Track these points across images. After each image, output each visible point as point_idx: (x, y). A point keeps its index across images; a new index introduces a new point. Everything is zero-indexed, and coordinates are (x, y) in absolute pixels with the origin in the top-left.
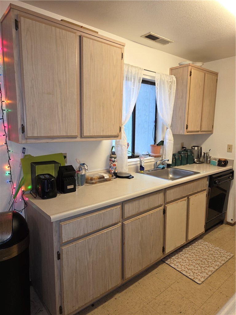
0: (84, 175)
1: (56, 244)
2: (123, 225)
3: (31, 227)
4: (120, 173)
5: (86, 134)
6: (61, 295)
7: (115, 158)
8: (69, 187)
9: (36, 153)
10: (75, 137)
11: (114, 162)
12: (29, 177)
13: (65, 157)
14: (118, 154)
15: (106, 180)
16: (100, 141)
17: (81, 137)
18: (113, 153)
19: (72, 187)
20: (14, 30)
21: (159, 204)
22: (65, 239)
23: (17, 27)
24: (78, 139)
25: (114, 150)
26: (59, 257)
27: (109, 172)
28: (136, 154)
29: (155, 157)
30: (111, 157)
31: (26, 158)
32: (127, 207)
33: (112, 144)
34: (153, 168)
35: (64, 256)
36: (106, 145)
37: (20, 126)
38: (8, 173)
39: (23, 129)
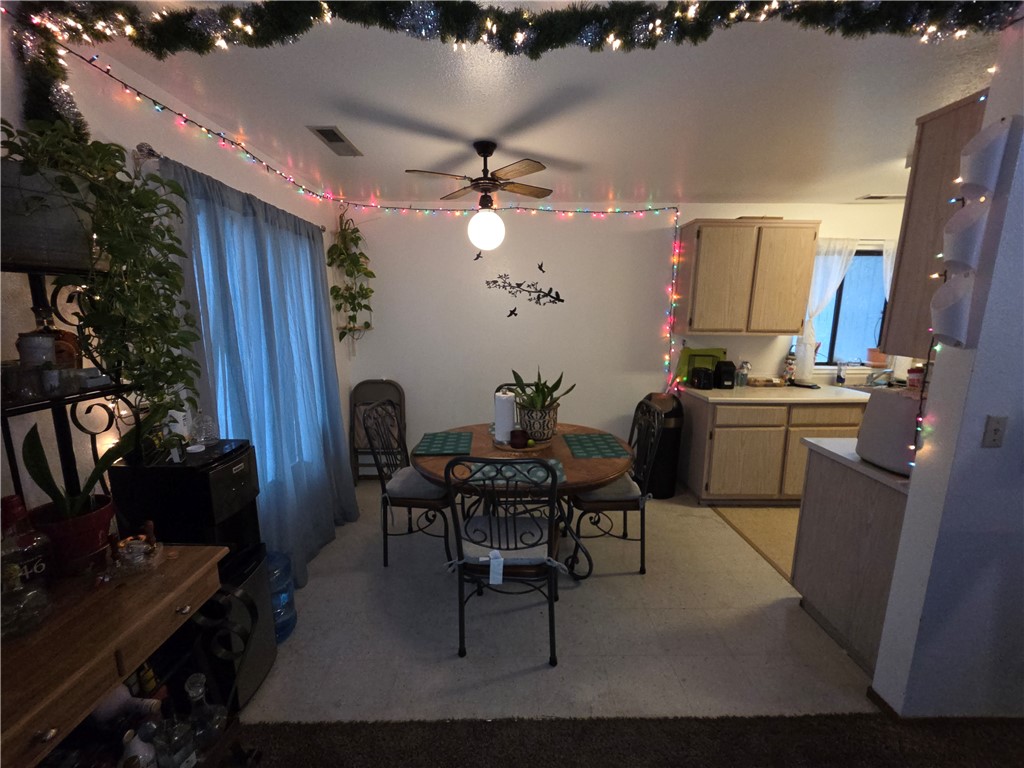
0: (746, 375)
1: (709, 425)
2: (787, 432)
3: (684, 411)
4: (801, 381)
5: (753, 326)
6: (709, 472)
7: (793, 360)
8: (726, 383)
9: (694, 346)
10: (740, 331)
11: (791, 364)
12: (685, 369)
13: (725, 353)
14: (799, 355)
15: (775, 385)
16: (776, 337)
17: (747, 331)
18: (792, 354)
19: (729, 383)
20: (696, 239)
21: (852, 421)
22: (719, 421)
23: (698, 236)
24: (744, 333)
25: (793, 350)
26: (711, 436)
27: (781, 377)
28: (835, 360)
29: (873, 367)
30: (787, 359)
31: (685, 349)
32: (795, 411)
33: (792, 340)
34: (864, 382)
35: (716, 437)
36: (782, 343)
37: (688, 319)
38: (667, 363)
39: (691, 322)
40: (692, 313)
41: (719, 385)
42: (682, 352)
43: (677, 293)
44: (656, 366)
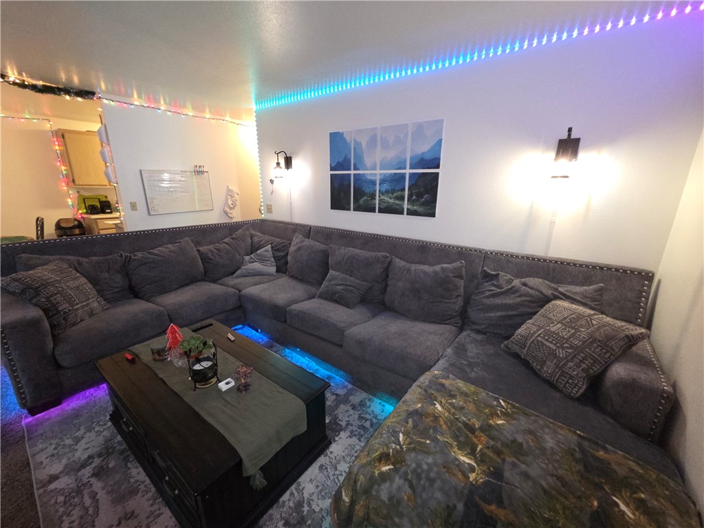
1: (96, 229)
8: (107, 211)
9: (85, 194)
10: (106, 186)
12: (83, 206)
13: (106, 197)
19: (109, 211)
20: (63, 138)
31: (80, 196)
37: (71, 179)
38: (70, 203)
39: (74, 181)
40: (73, 176)
41: (103, 212)
42: (78, 197)
43: (64, 166)
44: (66, 205)
